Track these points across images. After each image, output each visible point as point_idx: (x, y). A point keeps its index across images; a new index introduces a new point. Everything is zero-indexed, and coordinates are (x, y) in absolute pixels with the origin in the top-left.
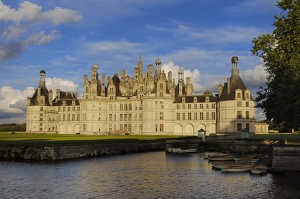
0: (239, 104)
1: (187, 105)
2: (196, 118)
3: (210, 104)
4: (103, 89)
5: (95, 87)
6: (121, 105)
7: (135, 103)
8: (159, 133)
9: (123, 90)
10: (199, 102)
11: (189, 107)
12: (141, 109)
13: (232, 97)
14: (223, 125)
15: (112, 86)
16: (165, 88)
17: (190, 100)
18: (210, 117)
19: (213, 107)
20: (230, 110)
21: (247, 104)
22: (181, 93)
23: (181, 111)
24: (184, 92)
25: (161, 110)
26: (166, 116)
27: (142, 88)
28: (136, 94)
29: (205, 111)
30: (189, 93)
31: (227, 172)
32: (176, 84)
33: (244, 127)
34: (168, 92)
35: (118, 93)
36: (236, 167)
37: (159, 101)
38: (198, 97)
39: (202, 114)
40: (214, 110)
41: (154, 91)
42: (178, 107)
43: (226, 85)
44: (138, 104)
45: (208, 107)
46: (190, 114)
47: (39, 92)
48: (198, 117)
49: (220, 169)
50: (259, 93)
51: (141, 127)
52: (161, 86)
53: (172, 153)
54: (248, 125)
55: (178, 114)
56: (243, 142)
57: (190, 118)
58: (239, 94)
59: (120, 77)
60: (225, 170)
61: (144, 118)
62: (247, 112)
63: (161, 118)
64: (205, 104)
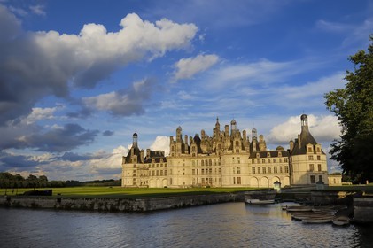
0: (311, 158)
1: (261, 160)
2: (270, 172)
3: (283, 159)
4: (186, 148)
5: (179, 146)
6: (203, 161)
7: (214, 159)
8: (237, 186)
9: (204, 148)
10: (272, 156)
11: (264, 162)
12: (220, 164)
13: (303, 152)
14: (296, 178)
15: (194, 145)
16: (240, 145)
17: (264, 155)
18: (284, 170)
19: (286, 161)
20: (303, 164)
21: (319, 157)
22: (255, 149)
23: (256, 166)
24: (258, 148)
25: (238, 165)
26: (243, 170)
27: (220, 145)
28: (215, 151)
29: (278, 165)
30: (262, 149)
31: (308, 223)
32: (250, 141)
33: (317, 180)
34: (243, 149)
35: (200, 151)
36: (316, 218)
37: (236, 156)
38: (271, 152)
39: (275, 167)
40: (287, 164)
41: (231, 148)
42: (253, 162)
43: (297, 140)
44: (217, 160)
45: (280, 161)
46: (264, 168)
47: (132, 152)
48: (273, 171)
49: (301, 220)
50: (333, 145)
51: (221, 180)
52: (237, 144)
53: (251, 204)
54: (321, 177)
55: (253, 168)
56: (320, 194)
57: (265, 172)
58: (310, 149)
59: (200, 137)
60: (306, 221)
61: (223, 172)
62: (319, 166)
63: (238, 172)
64: (278, 159)
